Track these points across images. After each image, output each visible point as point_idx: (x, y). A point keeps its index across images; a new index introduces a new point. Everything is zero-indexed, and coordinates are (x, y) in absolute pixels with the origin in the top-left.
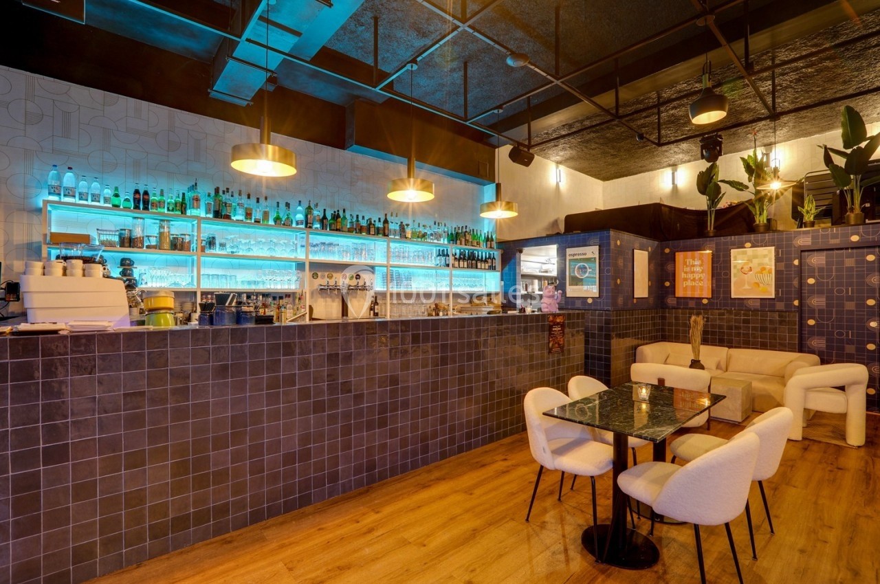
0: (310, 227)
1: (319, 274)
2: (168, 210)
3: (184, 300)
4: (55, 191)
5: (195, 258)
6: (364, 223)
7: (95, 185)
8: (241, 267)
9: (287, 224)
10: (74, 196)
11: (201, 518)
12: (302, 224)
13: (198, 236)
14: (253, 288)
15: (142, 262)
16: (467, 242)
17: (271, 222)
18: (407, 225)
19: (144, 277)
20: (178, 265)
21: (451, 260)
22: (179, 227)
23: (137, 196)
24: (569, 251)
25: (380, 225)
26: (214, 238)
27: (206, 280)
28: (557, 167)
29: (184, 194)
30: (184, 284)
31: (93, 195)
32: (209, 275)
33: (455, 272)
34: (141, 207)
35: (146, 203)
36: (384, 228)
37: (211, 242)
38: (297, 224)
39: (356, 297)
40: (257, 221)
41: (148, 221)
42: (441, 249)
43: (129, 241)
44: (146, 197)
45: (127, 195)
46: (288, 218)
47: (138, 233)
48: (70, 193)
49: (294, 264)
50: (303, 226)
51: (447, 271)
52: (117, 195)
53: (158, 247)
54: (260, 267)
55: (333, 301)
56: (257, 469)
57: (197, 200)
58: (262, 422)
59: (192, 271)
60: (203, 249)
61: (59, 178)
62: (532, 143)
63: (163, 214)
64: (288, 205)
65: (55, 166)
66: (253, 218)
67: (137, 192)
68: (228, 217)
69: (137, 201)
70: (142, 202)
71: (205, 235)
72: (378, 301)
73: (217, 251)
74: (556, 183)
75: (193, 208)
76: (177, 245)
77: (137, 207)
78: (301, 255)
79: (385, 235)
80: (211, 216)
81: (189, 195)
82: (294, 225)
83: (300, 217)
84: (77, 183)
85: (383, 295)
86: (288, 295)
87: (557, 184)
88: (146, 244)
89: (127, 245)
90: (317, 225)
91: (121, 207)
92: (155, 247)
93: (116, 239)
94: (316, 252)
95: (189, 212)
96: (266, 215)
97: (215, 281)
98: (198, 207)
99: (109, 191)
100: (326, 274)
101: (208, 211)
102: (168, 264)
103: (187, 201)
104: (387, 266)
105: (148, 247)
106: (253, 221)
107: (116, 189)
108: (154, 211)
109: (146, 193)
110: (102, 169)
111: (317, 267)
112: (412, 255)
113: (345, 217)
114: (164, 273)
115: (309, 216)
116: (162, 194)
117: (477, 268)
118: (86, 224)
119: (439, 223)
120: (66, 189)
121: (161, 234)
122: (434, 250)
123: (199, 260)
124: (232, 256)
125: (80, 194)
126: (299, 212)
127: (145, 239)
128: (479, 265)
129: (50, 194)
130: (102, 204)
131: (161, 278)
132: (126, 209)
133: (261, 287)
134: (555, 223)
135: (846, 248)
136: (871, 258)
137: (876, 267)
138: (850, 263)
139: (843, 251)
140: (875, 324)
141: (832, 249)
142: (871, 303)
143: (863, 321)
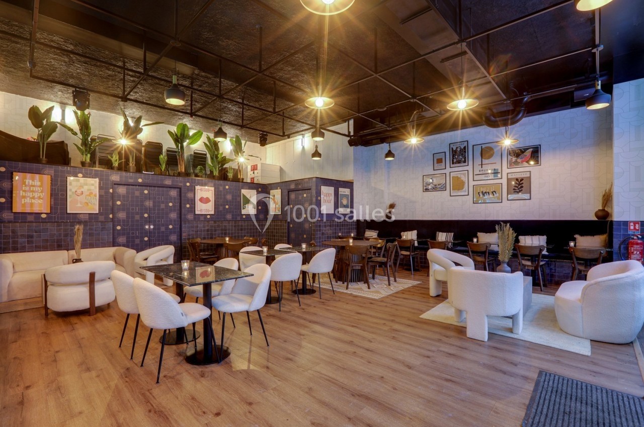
135: (136, 185)
136: (146, 192)
137: (148, 197)
138: (137, 193)
139: (135, 187)
140: (147, 227)
141: (129, 185)
142: (146, 215)
143: (143, 226)
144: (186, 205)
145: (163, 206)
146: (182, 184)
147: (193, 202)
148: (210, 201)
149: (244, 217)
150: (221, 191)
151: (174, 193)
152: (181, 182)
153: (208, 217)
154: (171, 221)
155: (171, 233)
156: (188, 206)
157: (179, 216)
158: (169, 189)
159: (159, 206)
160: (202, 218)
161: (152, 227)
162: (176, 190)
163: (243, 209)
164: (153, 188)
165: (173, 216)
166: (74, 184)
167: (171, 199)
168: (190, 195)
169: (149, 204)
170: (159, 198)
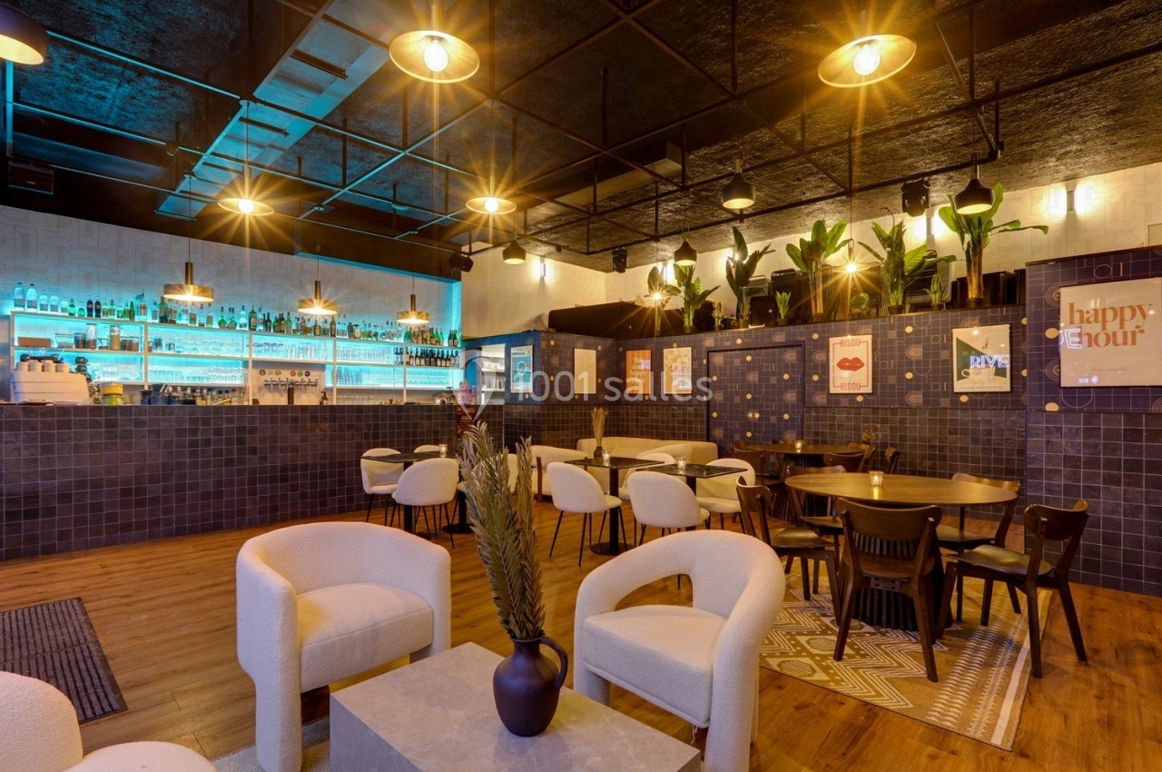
0: (254, 330)
1: (267, 371)
2: (118, 316)
3: (133, 393)
4: (19, 303)
5: (143, 356)
6: (310, 325)
7: (54, 298)
8: (187, 364)
9: (232, 327)
10: (36, 307)
11: (140, 526)
12: (245, 326)
13: (146, 338)
14: (197, 382)
15: (97, 360)
16: (424, 340)
17: (216, 325)
18: (357, 326)
19: (96, 373)
20: (128, 362)
21: (405, 358)
22: (128, 331)
23: (90, 306)
24: (513, 350)
25: (328, 326)
26: (160, 340)
27: (154, 376)
28: (542, 261)
29: (132, 303)
30: (133, 379)
31: (52, 306)
32: (155, 372)
33: (409, 369)
34: (94, 314)
35: (98, 311)
36: (331, 329)
37: (158, 343)
38: (241, 326)
39: (305, 393)
40: (202, 325)
41: (100, 325)
42: (399, 347)
43: (83, 343)
44: (98, 307)
45: (81, 305)
46: (232, 322)
47: (91, 336)
48: (32, 304)
49: (241, 362)
50: (247, 329)
51: (401, 369)
52: (72, 306)
53: (109, 348)
54: (207, 365)
55: (281, 396)
56: (181, 500)
57: (145, 308)
58: (185, 469)
59: (141, 368)
60: (150, 349)
61: (24, 293)
62: (473, 250)
63: (113, 320)
64: (232, 310)
65: (20, 283)
66: (197, 322)
67: (90, 302)
68: (173, 322)
69: (90, 310)
70: (94, 310)
71: (151, 338)
72: (327, 396)
73: (164, 350)
74: (539, 278)
75: (141, 314)
76: (127, 346)
77: (90, 315)
78: (246, 356)
79: (333, 336)
80: (157, 321)
81: (137, 303)
82: (238, 328)
83: (244, 320)
84: (38, 297)
85: (331, 389)
86: (234, 390)
87: (542, 279)
88: (98, 346)
89: (81, 346)
90: (261, 328)
91: (77, 315)
92: (106, 348)
93: (72, 341)
94: (260, 352)
95: (137, 318)
96: (210, 320)
97: (162, 375)
98: (145, 314)
99: (66, 303)
100: (274, 371)
101: (154, 317)
102: (117, 362)
103: (135, 310)
104: (333, 364)
105: (100, 348)
106: (197, 325)
107: (72, 300)
108: (105, 318)
109: (98, 303)
110: (57, 282)
111: (262, 366)
112: (363, 352)
113: (289, 320)
114: (115, 369)
115: (252, 320)
116: (112, 303)
117: (436, 365)
118: (44, 329)
119: (392, 324)
120: (29, 302)
121: (111, 337)
122: (392, 349)
123: (146, 359)
124: (178, 355)
125: (41, 305)
126: (242, 316)
127: (98, 341)
128: (439, 363)
129: (16, 306)
130: (59, 313)
131: (113, 374)
132: (81, 317)
133: (205, 382)
134: (539, 319)
135: (735, 350)
136: (749, 358)
137: (750, 367)
138: (737, 362)
139: (733, 352)
140: (750, 415)
141: (727, 351)
142: (749, 396)
143: (745, 413)
144: (811, 376)
145: (773, 380)
146: (804, 338)
147: (824, 369)
148: (862, 365)
149: (964, 399)
150: (892, 341)
151: (791, 356)
152: (801, 334)
153: (860, 399)
154: (787, 406)
155: (787, 428)
156: (816, 378)
157: (800, 397)
158: (783, 349)
159: (768, 380)
160: (844, 402)
161: (757, 416)
162: (796, 349)
163: (960, 378)
164: (758, 351)
165: (791, 396)
166: (669, 356)
167: (786, 367)
168: (819, 357)
169: (753, 377)
170: (767, 367)
